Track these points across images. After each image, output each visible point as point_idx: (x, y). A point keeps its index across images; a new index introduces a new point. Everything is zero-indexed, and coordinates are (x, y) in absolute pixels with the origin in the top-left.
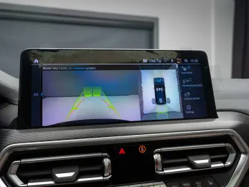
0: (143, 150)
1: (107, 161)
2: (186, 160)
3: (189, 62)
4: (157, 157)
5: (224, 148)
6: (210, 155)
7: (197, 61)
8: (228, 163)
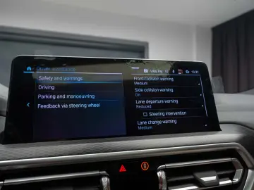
0: (145, 167)
1: (105, 181)
2: (192, 177)
3: (191, 73)
4: (161, 174)
5: (230, 163)
6: (217, 171)
7: (197, 72)
8: (236, 180)
